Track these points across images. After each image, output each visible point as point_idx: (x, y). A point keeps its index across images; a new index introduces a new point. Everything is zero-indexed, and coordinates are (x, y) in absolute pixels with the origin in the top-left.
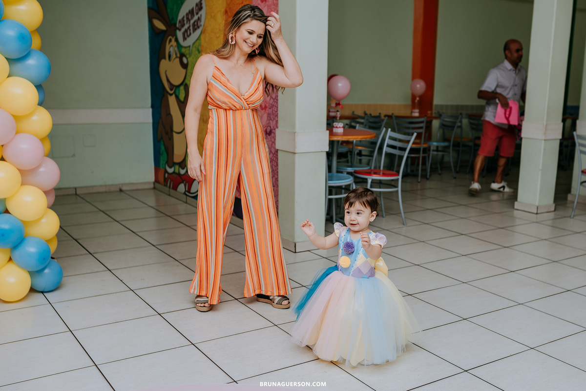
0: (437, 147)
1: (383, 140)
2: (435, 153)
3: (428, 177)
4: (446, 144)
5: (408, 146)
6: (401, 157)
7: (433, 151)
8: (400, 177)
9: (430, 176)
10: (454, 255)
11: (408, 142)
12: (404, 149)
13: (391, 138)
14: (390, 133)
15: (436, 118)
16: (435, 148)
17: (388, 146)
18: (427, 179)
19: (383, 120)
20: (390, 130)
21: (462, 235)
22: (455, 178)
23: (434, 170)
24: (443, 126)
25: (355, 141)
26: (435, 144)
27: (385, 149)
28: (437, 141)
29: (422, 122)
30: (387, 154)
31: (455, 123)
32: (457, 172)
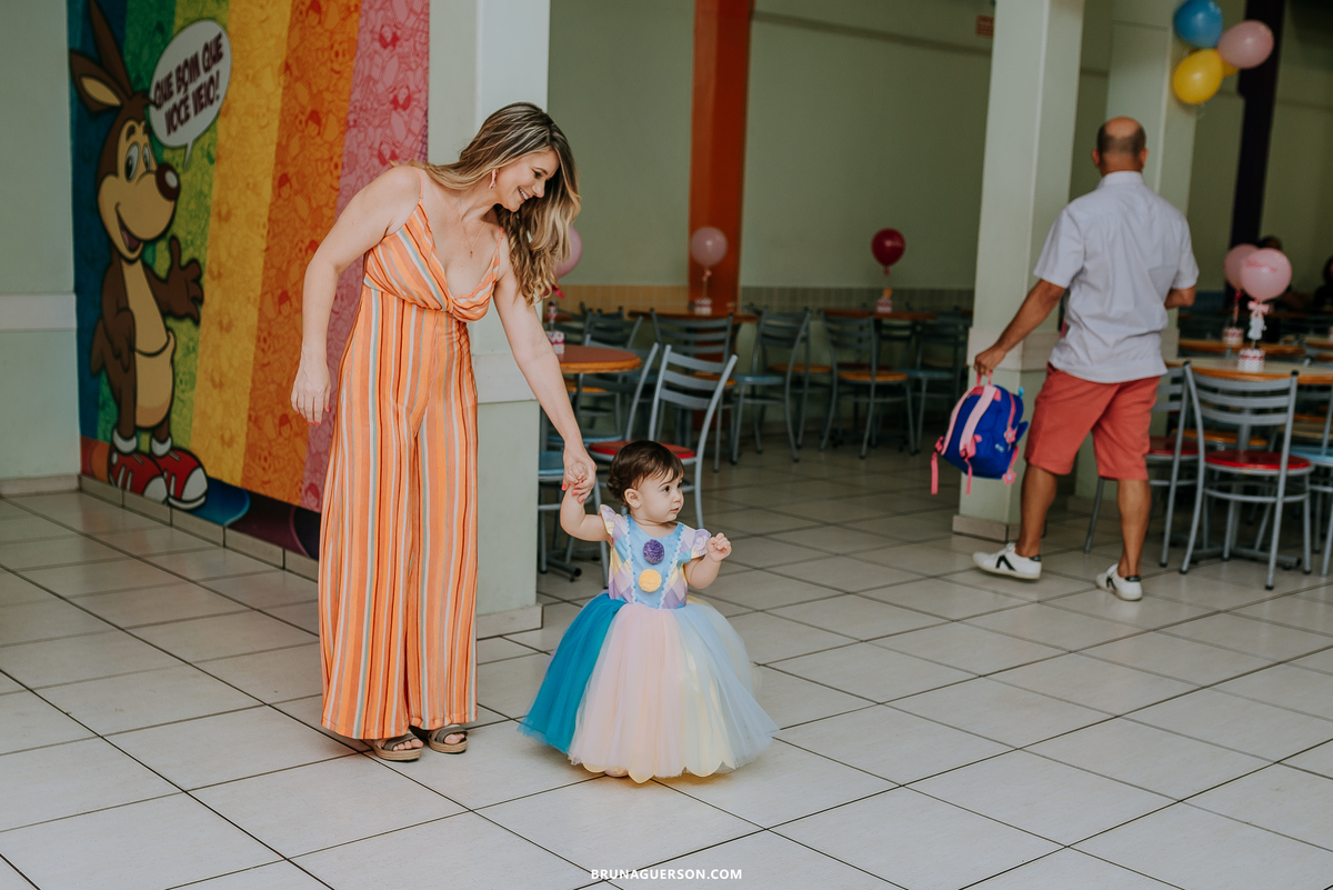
0: (753, 387)
1: (654, 372)
2: (749, 401)
3: (735, 458)
4: (773, 380)
5: (716, 385)
6: (701, 414)
7: (746, 396)
8: (699, 459)
9: (739, 455)
10: (841, 640)
11: (717, 376)
12: (709, 394)
13: (671, 367)
14: (669, 356)
15: (748, 319)
16: (749, 392)
17: (669, 386)
18: (733, 463)
19: (631, 325)
20: (668, 347)
21: (848, 593)
22: (796, 461)
23: (747, 441)
24: (764, 338)
25: (581, 376)
26: (749, 379)
27: (659, 393)
28: (751, 374)
29: (723, 329)
30: (667, 407)
31: (795, 332)
32: (798, 447)
